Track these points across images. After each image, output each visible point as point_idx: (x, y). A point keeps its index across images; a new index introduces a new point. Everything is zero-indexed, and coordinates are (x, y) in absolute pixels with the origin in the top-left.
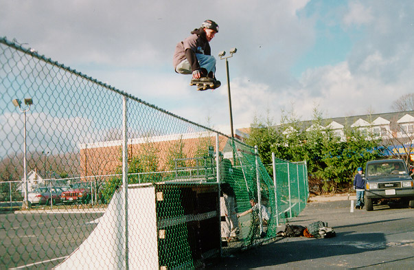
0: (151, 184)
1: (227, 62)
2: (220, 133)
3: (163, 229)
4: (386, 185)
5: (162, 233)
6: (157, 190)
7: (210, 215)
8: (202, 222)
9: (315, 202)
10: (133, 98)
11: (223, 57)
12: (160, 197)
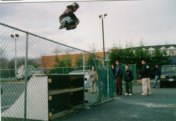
0: (46, 74)
1: (102, 20)
2: (85, 51)
3: (51, 96)
4: (169, 77)
5: (50, 97)
6: (49, 78)
7: (80, 89)
8: (73, 92)
9: (139, 83)
10: (32, 34)
11: (101, 18)
12: (50, 81)
